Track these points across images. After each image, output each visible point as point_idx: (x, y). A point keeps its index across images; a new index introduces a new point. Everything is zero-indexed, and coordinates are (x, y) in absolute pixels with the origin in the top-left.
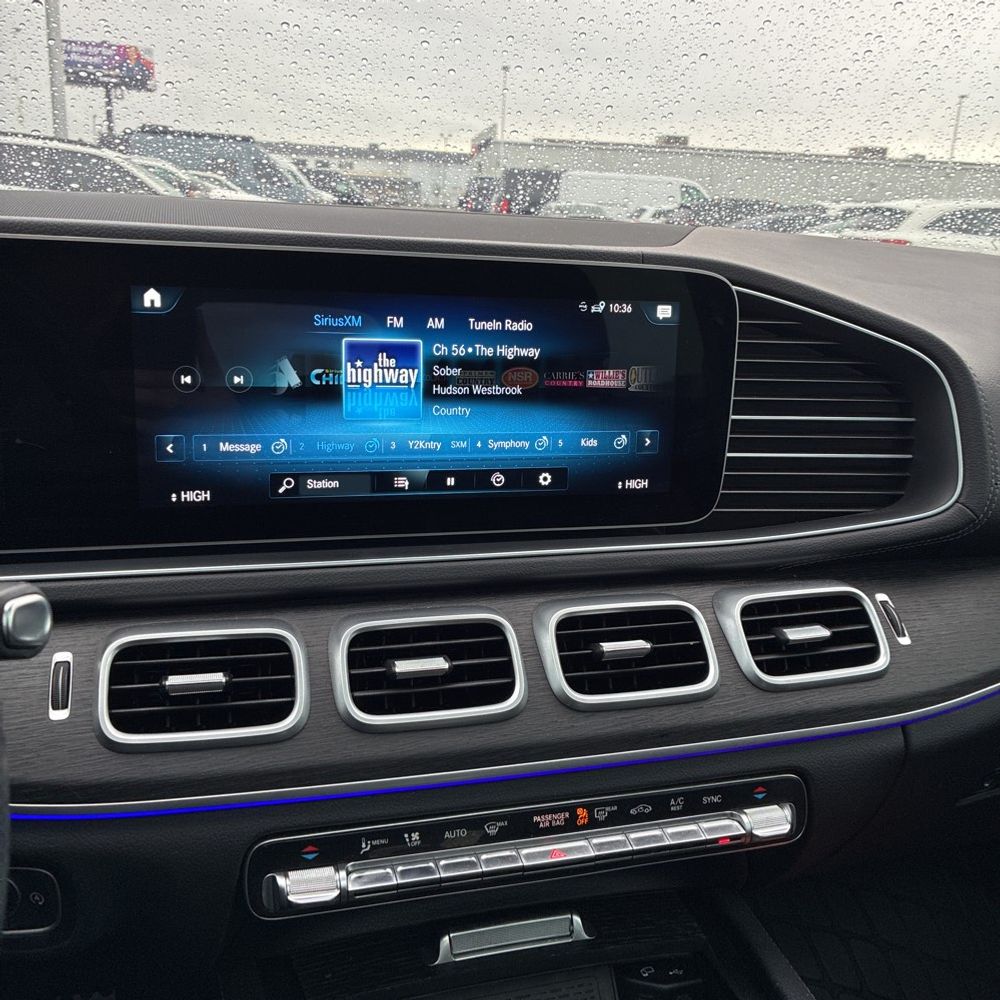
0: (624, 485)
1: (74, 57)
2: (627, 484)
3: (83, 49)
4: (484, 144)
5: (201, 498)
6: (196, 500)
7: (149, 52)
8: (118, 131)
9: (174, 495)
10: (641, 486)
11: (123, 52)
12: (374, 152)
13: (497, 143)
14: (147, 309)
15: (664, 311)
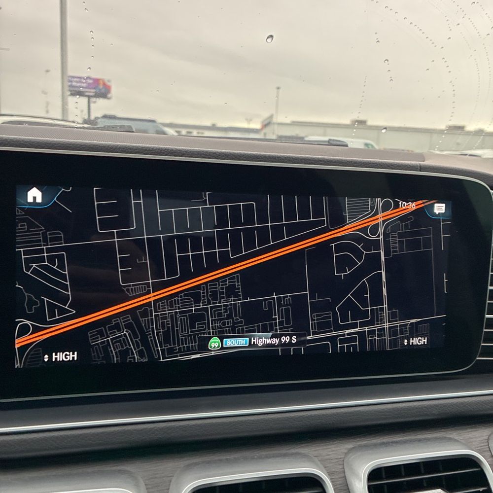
0: (409, 342)
1: (74, 84)
2: (411, 341)
3: (78, 80)
4: (267, 124)
5: (70, 358)
6: (65, 360)
7: (109, 81)
8: (92, 117)
9: (46, 356)
10: (422, 343)
11: (97, 81)
12: (213, 128)
13: (274, 124)
14: (30, 204)
15: (440, 208)
